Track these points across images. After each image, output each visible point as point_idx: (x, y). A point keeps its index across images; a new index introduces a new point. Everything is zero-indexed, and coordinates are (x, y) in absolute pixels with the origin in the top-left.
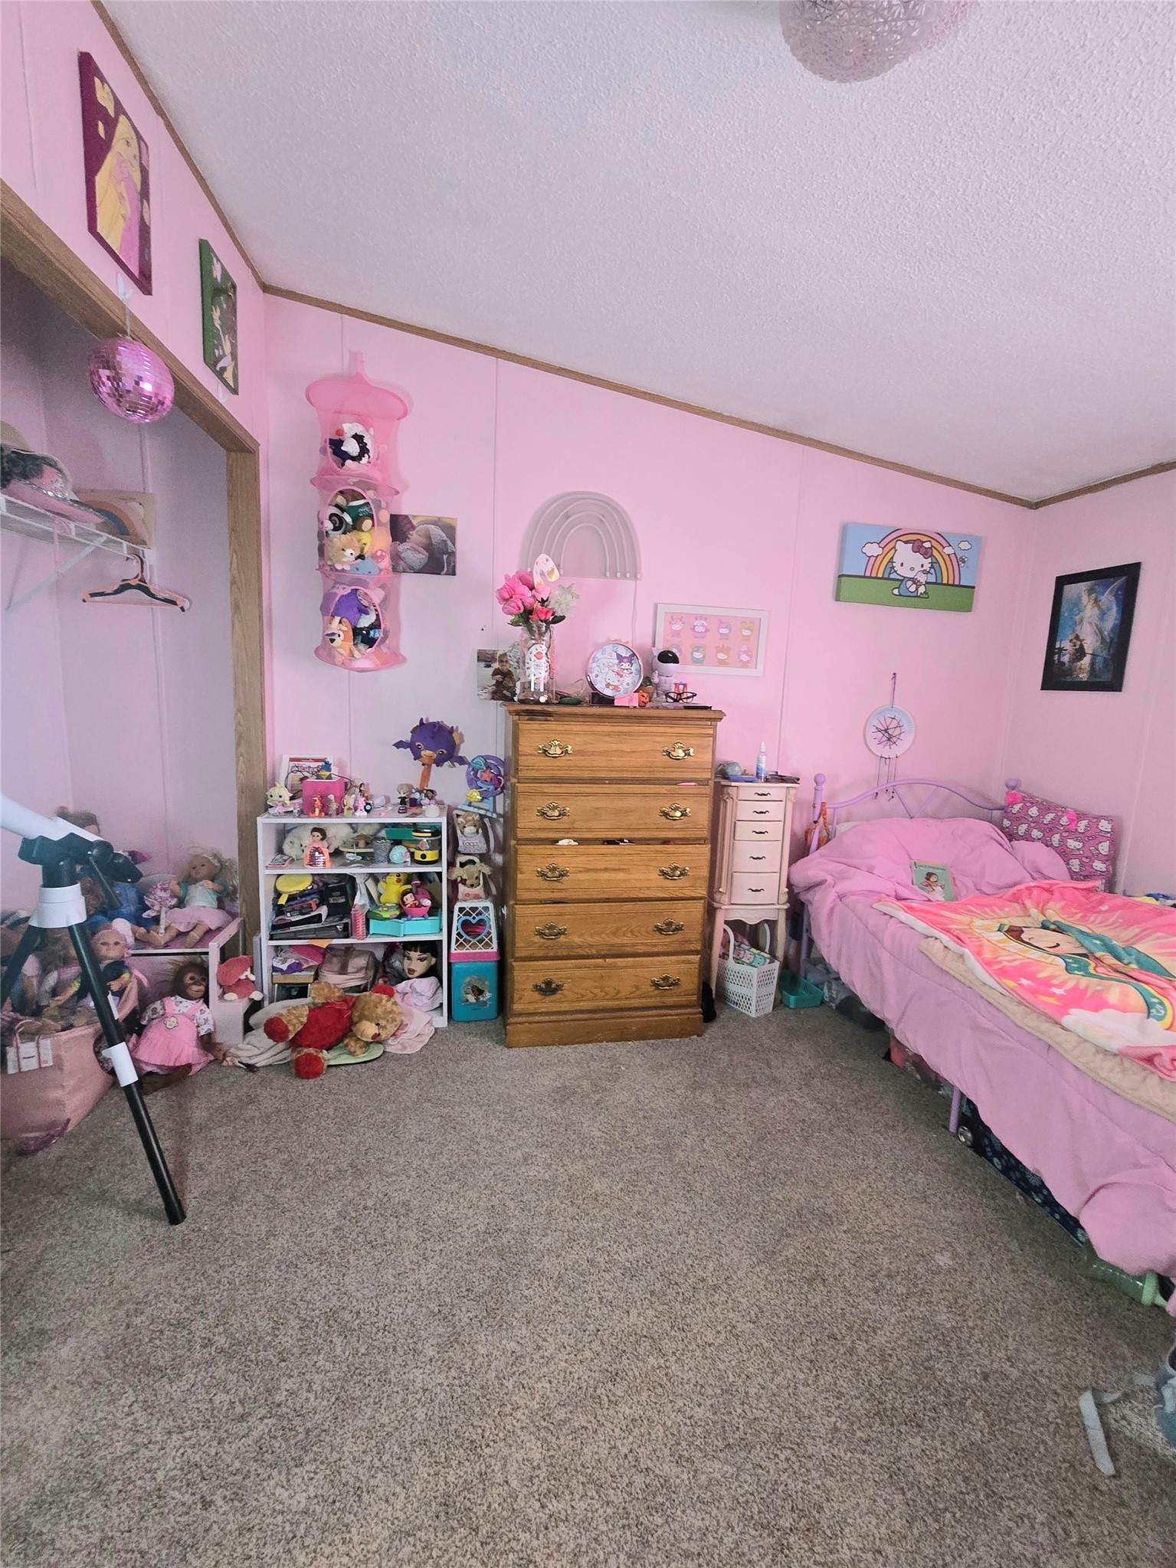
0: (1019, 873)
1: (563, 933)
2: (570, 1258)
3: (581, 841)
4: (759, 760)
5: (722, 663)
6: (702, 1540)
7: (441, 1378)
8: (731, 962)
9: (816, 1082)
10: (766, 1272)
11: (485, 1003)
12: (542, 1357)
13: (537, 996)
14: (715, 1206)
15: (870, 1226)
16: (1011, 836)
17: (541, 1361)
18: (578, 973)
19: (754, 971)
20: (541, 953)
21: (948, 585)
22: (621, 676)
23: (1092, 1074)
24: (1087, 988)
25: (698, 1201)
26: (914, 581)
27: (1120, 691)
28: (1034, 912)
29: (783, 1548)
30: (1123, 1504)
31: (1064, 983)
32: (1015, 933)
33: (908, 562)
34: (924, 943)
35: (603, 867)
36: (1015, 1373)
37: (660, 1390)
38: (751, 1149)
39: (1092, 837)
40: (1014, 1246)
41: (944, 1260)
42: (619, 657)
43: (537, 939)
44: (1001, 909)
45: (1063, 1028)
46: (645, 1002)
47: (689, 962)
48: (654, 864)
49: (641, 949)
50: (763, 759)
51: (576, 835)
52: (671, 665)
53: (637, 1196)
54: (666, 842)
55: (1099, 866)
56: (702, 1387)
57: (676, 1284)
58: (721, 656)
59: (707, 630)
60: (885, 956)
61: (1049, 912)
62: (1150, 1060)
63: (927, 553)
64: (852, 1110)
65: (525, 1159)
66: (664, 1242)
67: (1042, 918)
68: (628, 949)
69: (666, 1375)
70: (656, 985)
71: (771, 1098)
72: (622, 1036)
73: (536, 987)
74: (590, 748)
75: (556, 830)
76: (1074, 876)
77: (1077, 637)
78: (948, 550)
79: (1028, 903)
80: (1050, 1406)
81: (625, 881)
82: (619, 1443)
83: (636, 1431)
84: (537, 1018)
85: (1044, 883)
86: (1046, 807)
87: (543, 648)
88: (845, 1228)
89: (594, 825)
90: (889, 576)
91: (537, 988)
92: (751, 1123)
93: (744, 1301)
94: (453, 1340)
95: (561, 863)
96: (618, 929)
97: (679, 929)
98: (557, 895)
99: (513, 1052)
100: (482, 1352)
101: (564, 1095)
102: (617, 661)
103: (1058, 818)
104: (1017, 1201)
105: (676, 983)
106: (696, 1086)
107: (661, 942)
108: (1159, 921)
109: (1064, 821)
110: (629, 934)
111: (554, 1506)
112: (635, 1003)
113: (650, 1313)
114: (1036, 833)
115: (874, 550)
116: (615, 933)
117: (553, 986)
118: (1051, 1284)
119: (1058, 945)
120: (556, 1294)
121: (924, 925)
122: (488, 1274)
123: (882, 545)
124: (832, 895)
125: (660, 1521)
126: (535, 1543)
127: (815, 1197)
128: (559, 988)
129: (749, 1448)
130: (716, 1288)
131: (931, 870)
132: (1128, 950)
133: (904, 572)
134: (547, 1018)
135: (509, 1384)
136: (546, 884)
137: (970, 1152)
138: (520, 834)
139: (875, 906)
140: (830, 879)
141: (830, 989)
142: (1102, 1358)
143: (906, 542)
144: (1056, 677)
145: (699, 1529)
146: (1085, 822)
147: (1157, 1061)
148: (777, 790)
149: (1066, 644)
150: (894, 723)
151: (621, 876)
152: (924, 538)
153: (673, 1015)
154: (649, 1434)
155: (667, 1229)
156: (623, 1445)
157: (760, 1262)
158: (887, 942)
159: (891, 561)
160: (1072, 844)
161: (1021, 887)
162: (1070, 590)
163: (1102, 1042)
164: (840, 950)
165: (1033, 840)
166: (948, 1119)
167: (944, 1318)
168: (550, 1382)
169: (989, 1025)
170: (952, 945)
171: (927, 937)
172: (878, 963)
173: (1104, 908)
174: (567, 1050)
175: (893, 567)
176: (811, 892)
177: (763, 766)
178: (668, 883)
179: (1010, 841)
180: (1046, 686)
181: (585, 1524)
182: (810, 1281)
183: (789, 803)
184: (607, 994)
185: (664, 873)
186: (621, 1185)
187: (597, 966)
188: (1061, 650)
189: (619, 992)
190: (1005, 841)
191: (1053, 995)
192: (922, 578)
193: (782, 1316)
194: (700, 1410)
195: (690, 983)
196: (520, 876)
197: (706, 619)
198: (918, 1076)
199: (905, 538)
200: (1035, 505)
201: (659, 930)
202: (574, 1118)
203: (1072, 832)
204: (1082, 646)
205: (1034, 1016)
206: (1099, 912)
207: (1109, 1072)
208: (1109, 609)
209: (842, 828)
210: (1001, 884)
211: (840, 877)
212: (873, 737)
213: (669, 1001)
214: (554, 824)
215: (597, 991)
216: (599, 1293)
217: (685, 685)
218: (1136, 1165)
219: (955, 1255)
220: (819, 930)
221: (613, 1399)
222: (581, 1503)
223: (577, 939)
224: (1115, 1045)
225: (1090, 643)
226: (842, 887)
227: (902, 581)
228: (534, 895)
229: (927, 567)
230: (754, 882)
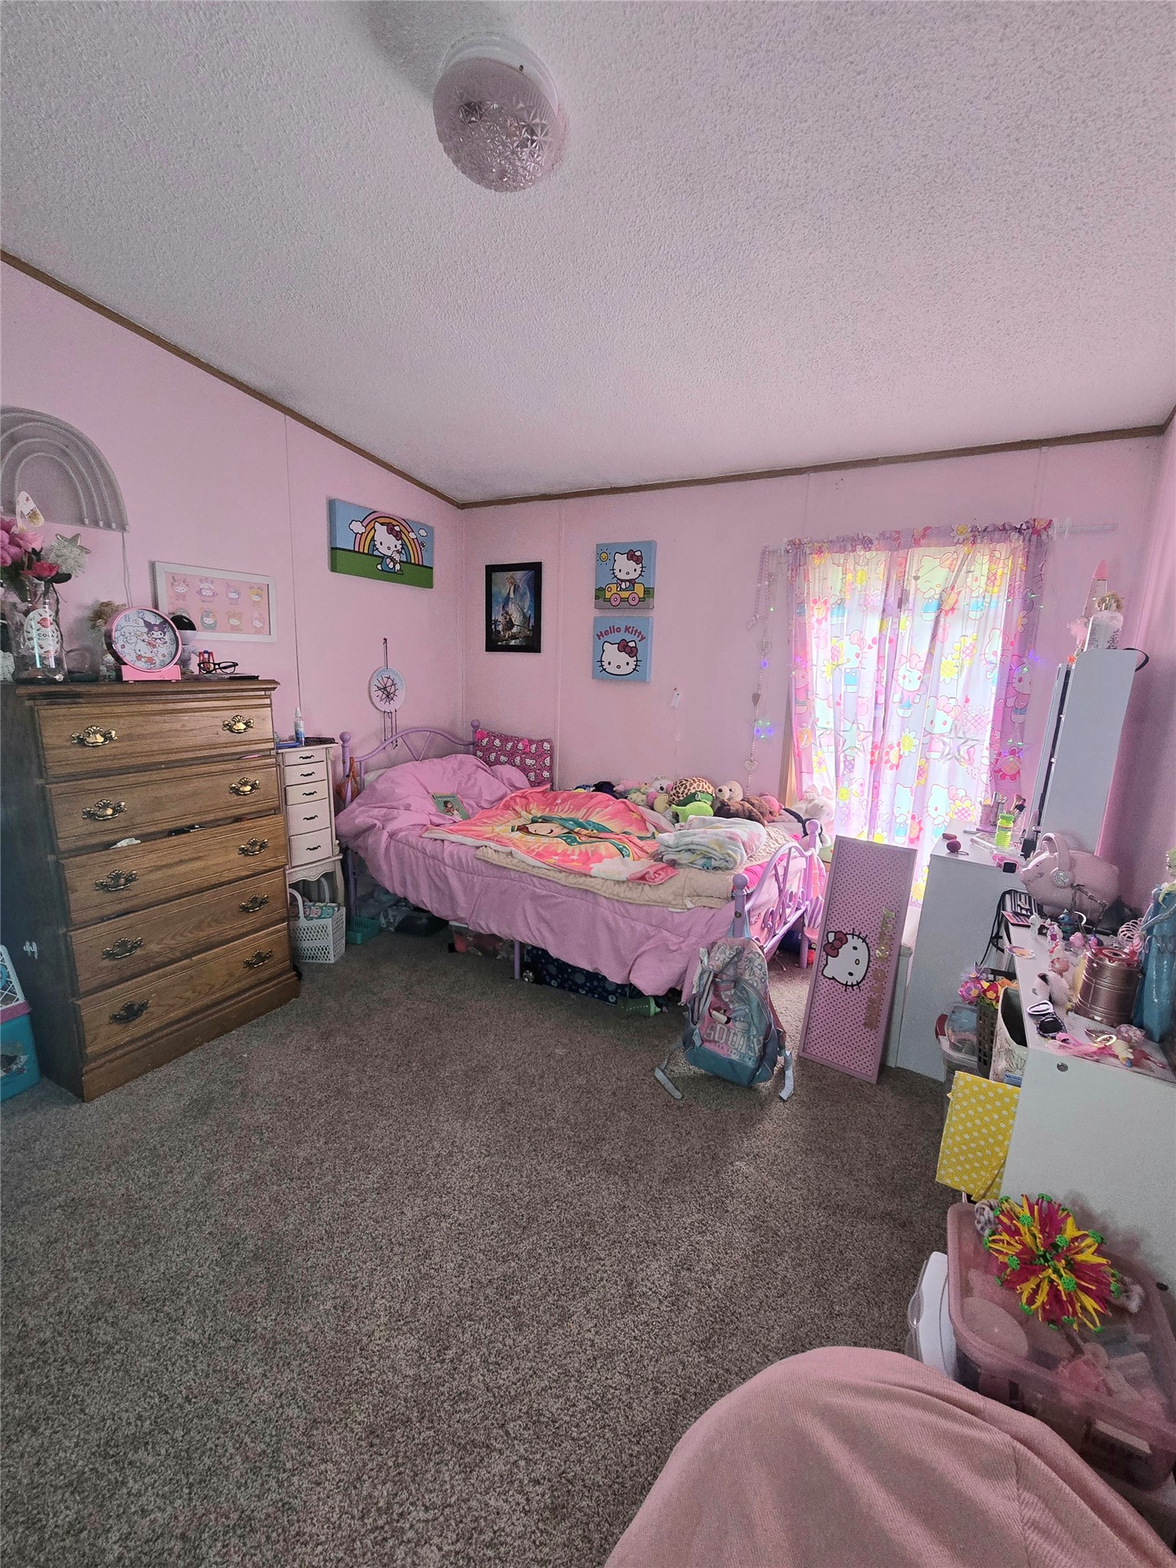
0: (504, 789)
1: (140, 946)
2: (326, 1215)
3: (144, 838)
4: (296, 725)
5: (235, 629)
6: (546, 1283)
7: (287, 1375)
8: (303, 922)
9: (416, 988)
10: (474, 1123)
11: (20, 1071)
12: (364, 1289)
13: (116, 1027)
14: (409, 1107)
15: (512, 1057)
16: (490, 764)
17: (365, 1292)
18: (163, 982)
19: (328, 922)
20: (114, 977)
21: (415, 564)
22: (154, 646)
23: (616, 898)
24: (587, 852)
25: (394, 1112)
26: (392, 559)
27: (540, 652)
28: (524, 813)
29: (585, 1246)
30: (690, 1106)
31: (573, 852)
32: (523, 829)
33: (386, 543)
34: (479, 853)
35: (177, 860)
36: (624, 1084)
37: (462, 1237)
38: (404, 1055)
39: (540, 755)
40: (586, 1023)
41: (560, 1051)
42: (147, 624)
43: (106, 963)
44: (501, 816)
45: (591, 877)
46: (244, 984)
47: (278, 931)
48: (233, 843)
49: (233, 933)
50: (301, 723)
51: (137, 832)
52: (189, 632)
53: (343, 1139)
54: (238, 819)
55: (546, 774)
56: (485, 1213)
57: (422, 1171)
58: (234, 622)
59: (214, 594)
60: (449, 871)
61: (533, 811)
62: (643, 878)
63: (398, 536)
64: (453, 995)
65: (209, 1179)
66: (392, 1153)
67: (531, 817)
68: (216, 939)
69: (459, 1225)
70: (249, 964)
71: (392, 1015)
72: (222, 1029)
73: (115, 1016)
74: (139, 730)
75: (113, 831)
76: (533, 784)
77: (507, 613)
78: (413, 536)
79: (518, 808)
80: (644, 1087)
81: (204, 869)
82: (461, 1285)
83: (467, 1270)
84: (119, 1052)
85: (519, 793)
86: (505, 739)
87: (47, 613)
88: (500, 1068)
89: (158, 815)
90: (372, 553)
91: (116, 1019)
92: (391, 1039)
93: (473, 1148)
94: (271, 1346)
95: (126, 866)
96: (202, 922)
97: (264, 902)
98: (124, 906)
99: (97, 1102)
100: (308, 1329)
101: (202, 1107)
102: (146, 630)
103: (515, 746)
104: (573, 999)
105: (269, 956)
106: (326, 1036)
107: (249, 921)
108: (593, 801)
109: (520, 746)
110: (213, 924)
111: (450, 1354)
112: (230, 991)
113: (419, 1201)
114: (503, 758)
115: (358, 528)
116: (198, 927)
117: (136, 1007)
118: (611, 1031)
119: (552, 831)
120: (336, 1244)
121: (472, 840)
122: (259, 1280)
123: (365, 524)
124: (385, 836)
125: (518, 1297)
126: (455, 1383)
127: (470, 1060)
128: (143, 1007)
129: (535, 1219)
130: (450, 1154)
131: (445, 799)
132: (588, 822)
133: (383, 550)
134: (133, 1046)
135: (353, 1326)
136: (109, 896)
137: (535, 985)
138: (63, 845)
139: (424, 836)
140: (379, 824)
141: (386, 917)
142: (650, 1051)
143: (382, 524)
144: (494, 643)
145: (541, 1279)
146: (535, 746)
147: (647, 877)
148: (318, 751)
149: (498, 616)
150: (389, 683)
151: (198, 864)
152: (395, 523)
153: (270, 988)
154: (476, 1263)
155: (386, 1142)
156: (464, 1284)
157: (465, 1120)
158: (447, 860)
159: (373, 539)
160: (529, 762)
161: (508, 798)
162: (497, 577)
163: (617, 877)
164: (404, 878)
165: (502, 764)
166: (514, 974)
167: (581, 1081)
168: (383, 1297)
169: (544, 893)
170: (499, 848)
171: (478, 848)
172: (445, 878)
173: (559, 801)
174: (165, 1070)
175: (375, 545)
176: (361, 838)
177: (302, 730)
178: (249, 860)
179: (490, 766)
180: (489, 649)
181: (477, 1342)
182: (503, 1110)
183: (329, 762)
184: (200, 993)
185: (243, 851)
186: (322, 1140)
187: (184, 968)
188: (496, 621)
189: (212, 986)
190: (487, 767)
191: (573, 860)
192: (397, 557)
193: (501, 1139)
194: (495, 1225)
195: (281, 952)
196: (72, 897)
197: (212, 582)
198: (480, 954)
199: (382, 520)
200: (463, 506)
201: (245, 909)
202: (230, 1119)
203: (526, 753)
204: (510, 619)
205: (572, 876)
206: (557, 804)
207: (623, 892)
208: (525, 593)
209: (369, 778)
210: (493, 799)
211: (386, 820)
212: (377, 695)
213: (265, 974)
214: (108, 825)
215: (189, 994)
216: (371, 1218)
217: (210, 654)
218: (649, 938)
219: (564, 1046)
220: (379, 869)
221: (438, 1267)
222: (466, 1335)
223: (154, 947)
224: (623, 877)
225: (516, 618)
226: (391, 827)
227: (383, 558)
228: (94, 914)
229: (399, 547)
230: (310, 841)
